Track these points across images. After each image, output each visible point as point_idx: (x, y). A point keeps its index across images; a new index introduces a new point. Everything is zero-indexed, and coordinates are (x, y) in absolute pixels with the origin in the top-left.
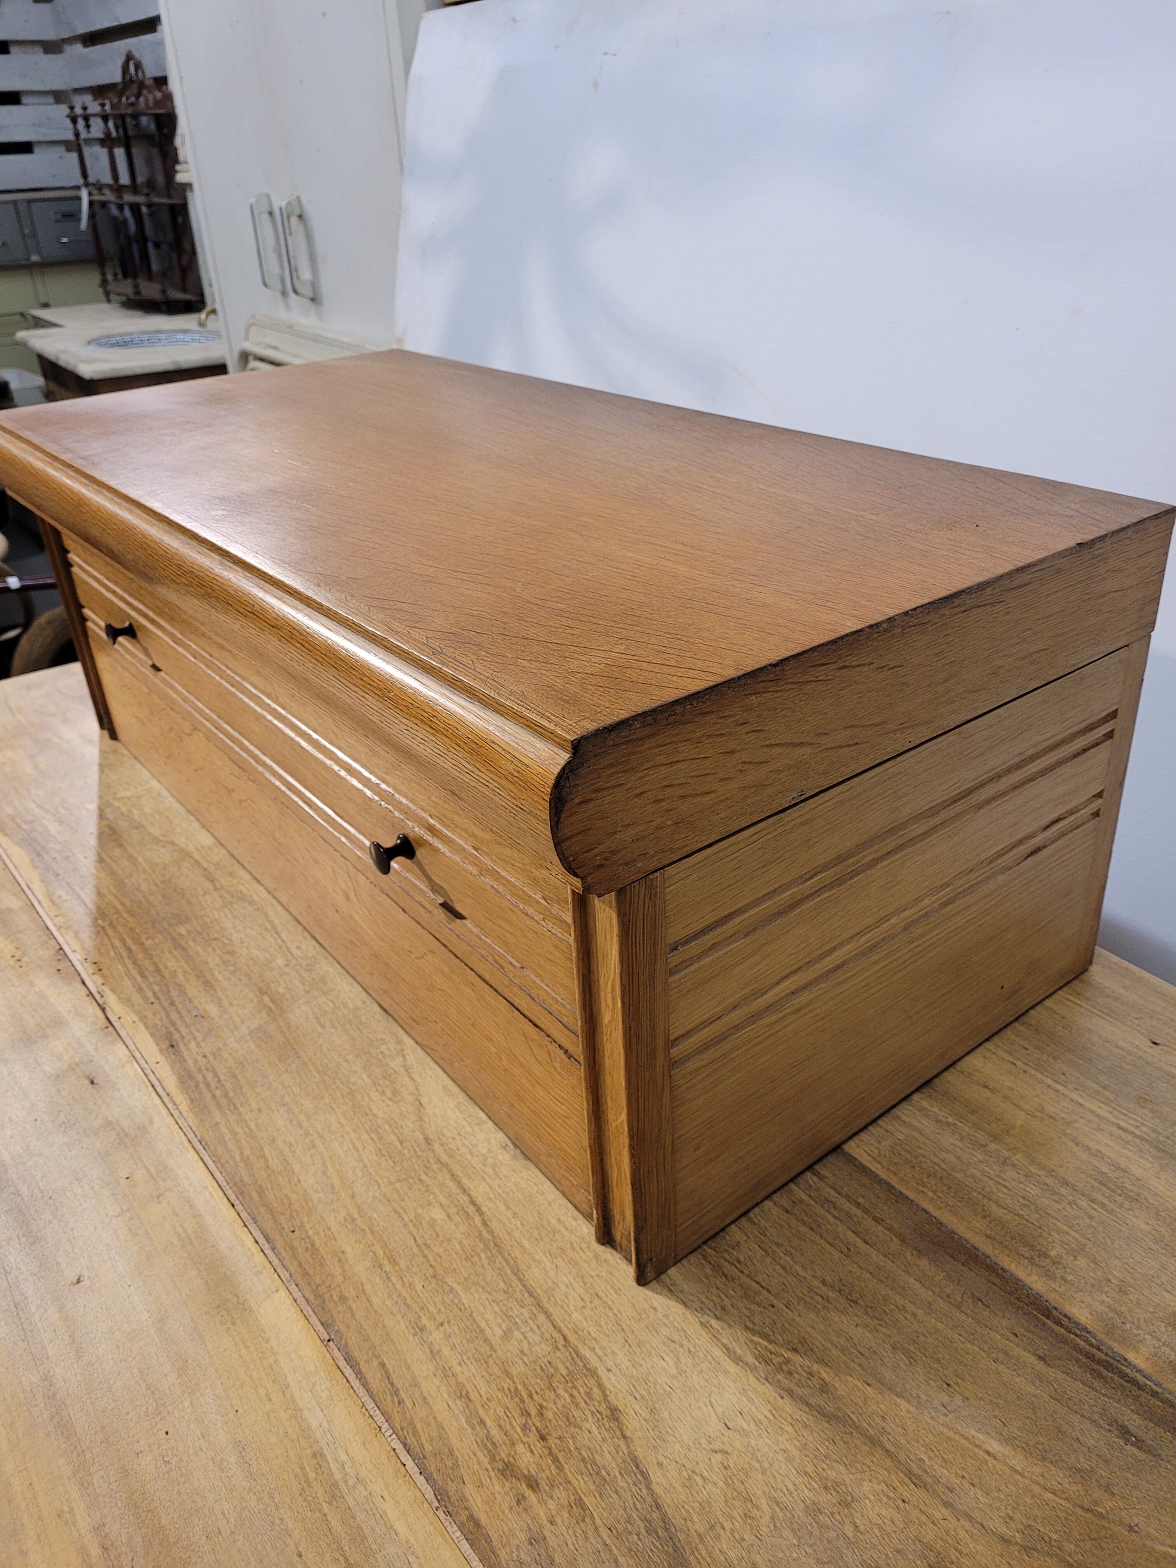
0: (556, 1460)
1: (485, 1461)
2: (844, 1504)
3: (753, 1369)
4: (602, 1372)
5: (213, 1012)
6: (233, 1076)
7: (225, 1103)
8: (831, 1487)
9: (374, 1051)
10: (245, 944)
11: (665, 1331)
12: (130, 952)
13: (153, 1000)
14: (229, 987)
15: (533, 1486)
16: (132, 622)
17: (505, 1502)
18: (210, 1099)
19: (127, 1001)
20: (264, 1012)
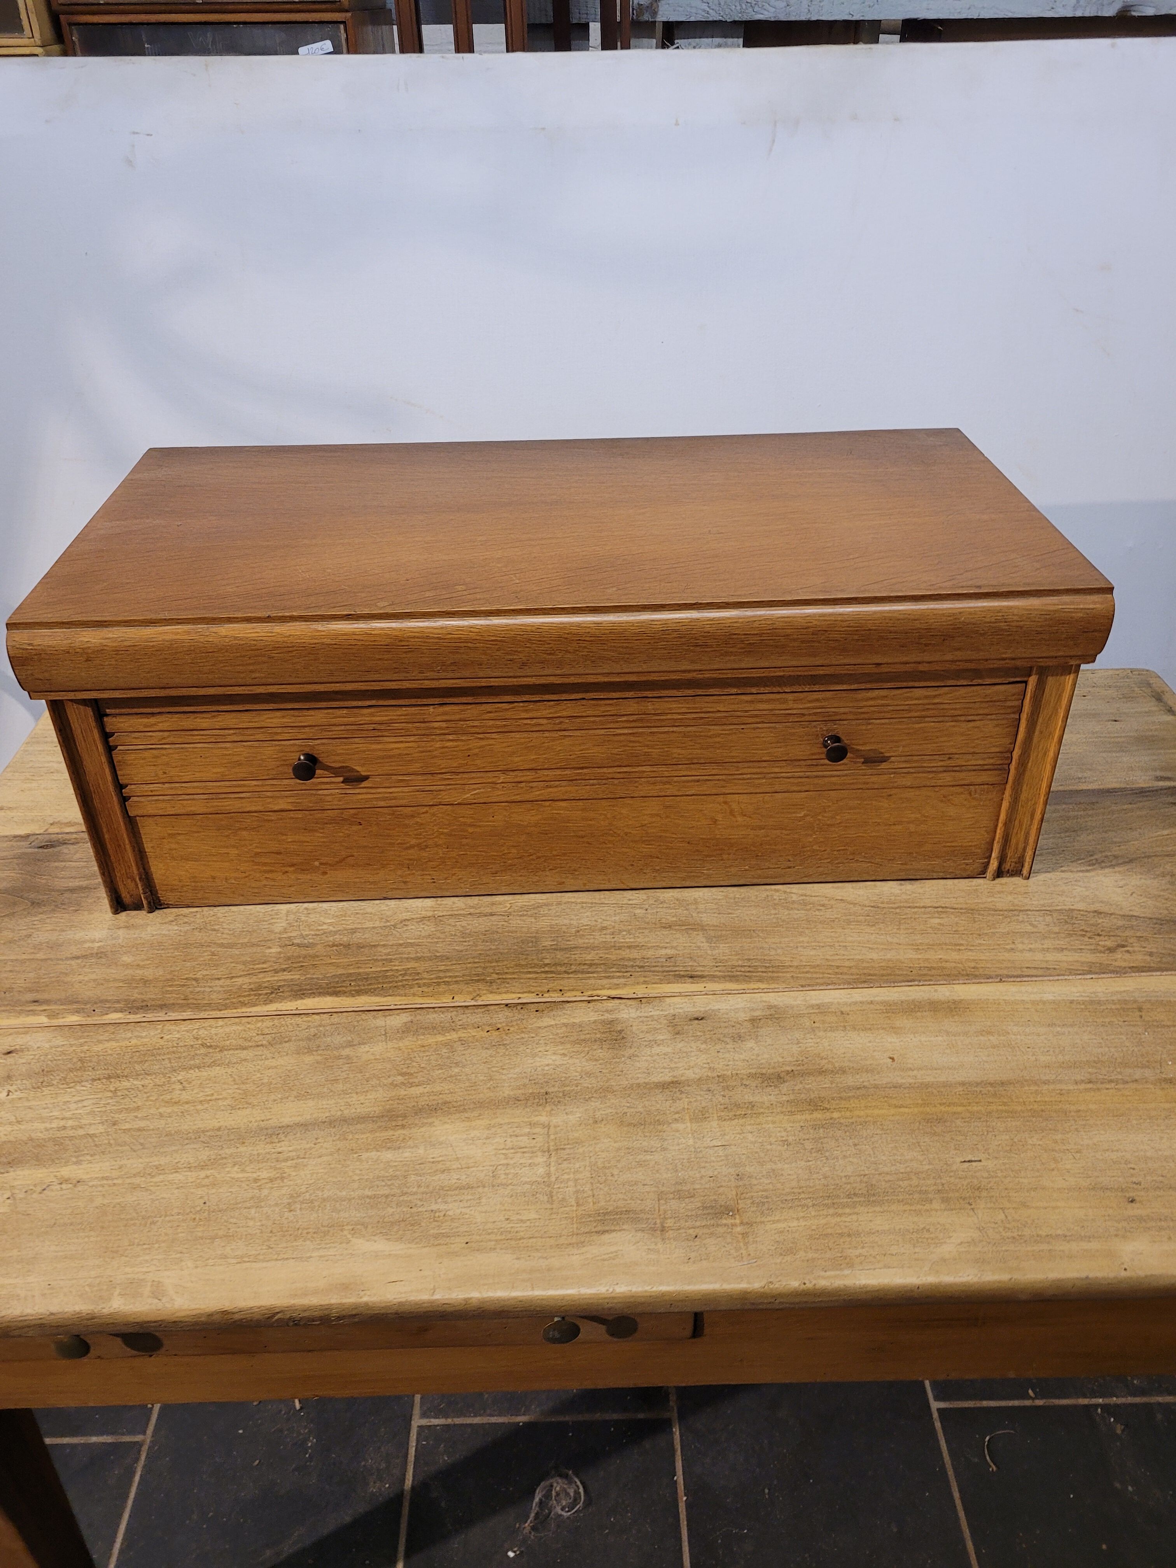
0: (1113, 936)
1: (1102, 955)
3: (1095, 869)
4: (1072, 907)
5: (669, 952)
6: (749, 960)
7: (774, 969)
8: (1163, 875)
9: (776, 902)
10: (600, 920)
11: (1059, 883)
12: (552, 972)
13: (629, 974)
14: (647, 939)
15: (1123, 946)
16: (310, 753)
17: (1127, 956)
18: (764, 974)
19: (617, 986)
20: (690, 932)
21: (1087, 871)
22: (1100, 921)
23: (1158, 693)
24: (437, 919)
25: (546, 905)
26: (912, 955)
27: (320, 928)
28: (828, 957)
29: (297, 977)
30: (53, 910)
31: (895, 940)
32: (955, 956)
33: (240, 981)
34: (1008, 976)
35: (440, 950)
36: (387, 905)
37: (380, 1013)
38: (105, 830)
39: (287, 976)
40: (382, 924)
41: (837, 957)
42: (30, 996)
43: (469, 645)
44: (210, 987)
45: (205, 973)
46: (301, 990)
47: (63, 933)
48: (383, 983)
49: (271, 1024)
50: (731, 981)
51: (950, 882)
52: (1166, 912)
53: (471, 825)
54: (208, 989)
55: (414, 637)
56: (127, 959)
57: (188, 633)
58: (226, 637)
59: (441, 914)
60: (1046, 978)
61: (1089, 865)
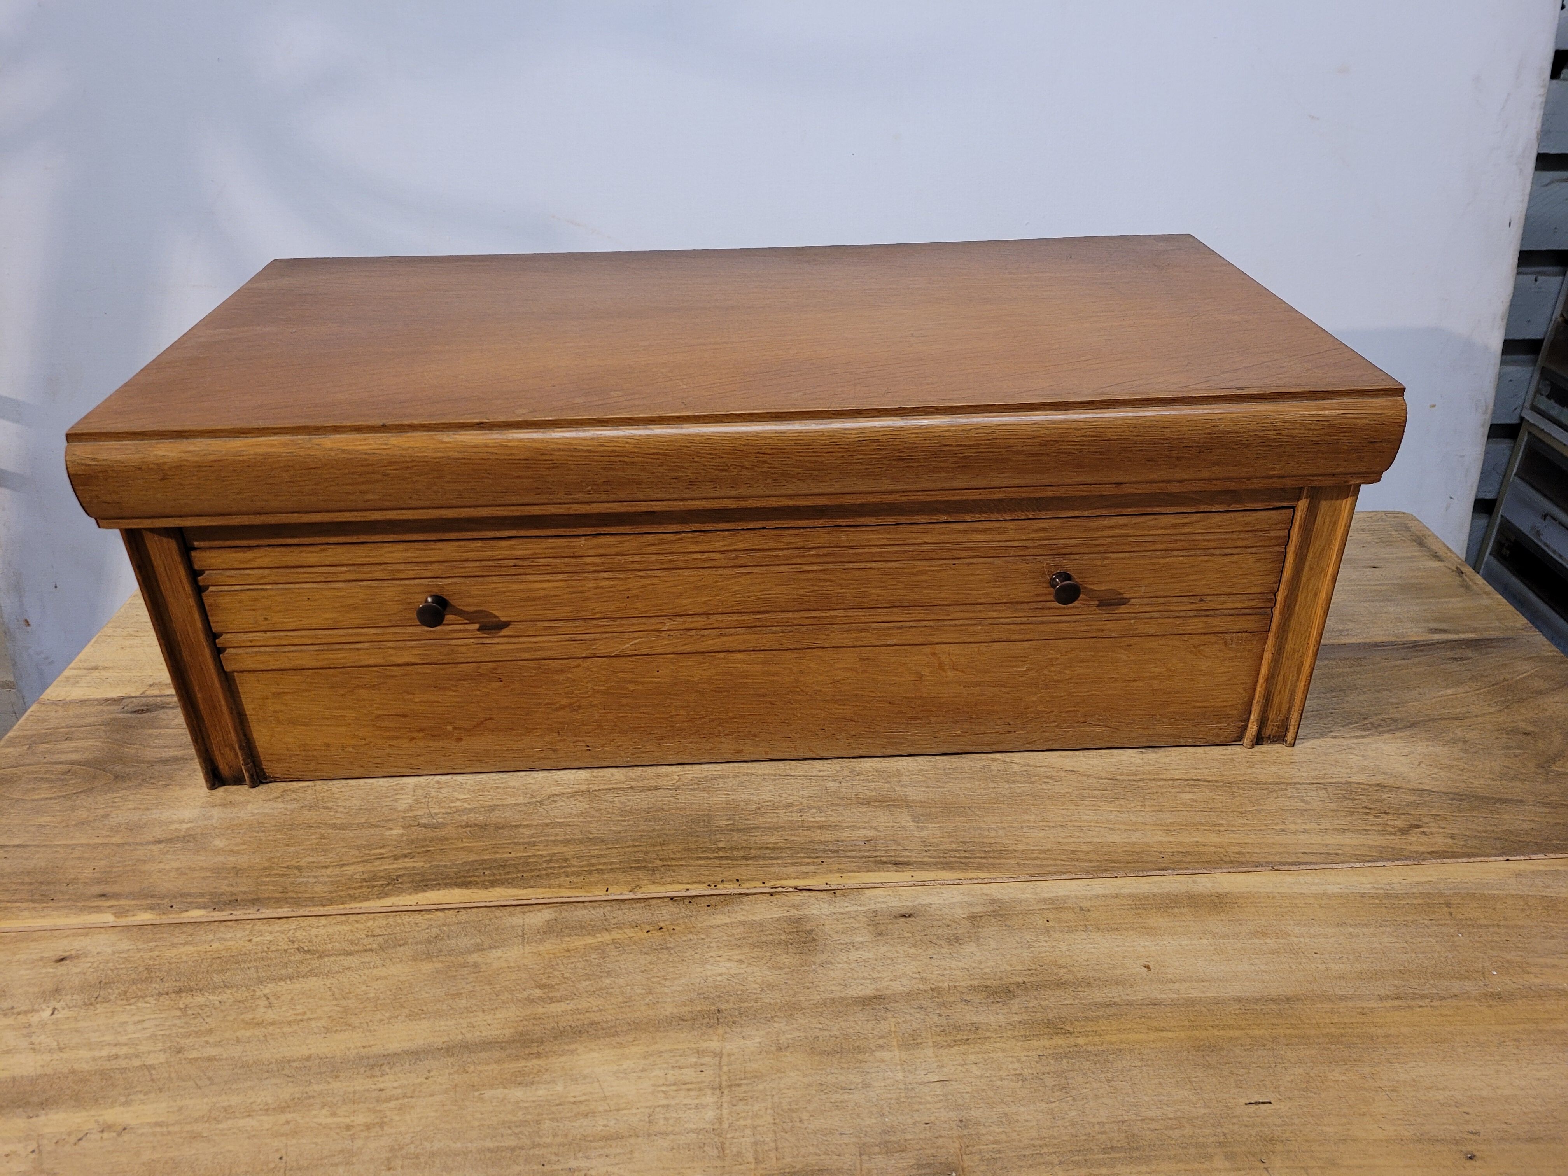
0: (1404, 814)
1: (1393, 837)
2: (1465, 742)
3: (1372, 735)
4: (1350, 780)
5: (869, 833)
6: (964, 843)
7: (996, 855)
8: (1454, 741)
9: (994, 773)
10: (784, 795)
11: (1331, 751)
12: (727, 858)
13: (819, 860)
14: (841, 818)
15: (1418, 827)
16: (439, 594)
17: (1423, 839)
18: (984, 861)
19: (806, 875)
20: (893, 809)
21: (1363, 737)
22: (1385, 796)
23: (1419, 537)
24: (591, 794)
25: (721, 777)
26: (1161, 837)
27: (452, 805)
28: (1061, 840)
29: (420, 864)
30: (140, 785)
31: (1140, 819)
32: (1214, 838)
33: (351, 869)
34: (1282, 864)
35: (594, 831)
36: (534, 778)
37: (518, 908)
38: (197, 689)
39: (409, 863)
40: (527, 800)
41: (1071, 840)
42: (97, 889)
43: (626, 459)
44: (315, 877)
45: (311, 859)
46: (423, 881)
47: (148, 813)
48: (524, 872)
49: (385, 922)
50: (943, 869)
51: (1200, 750)
52: (1463, 785)
53: (631, 682)
54: (312, 880)
55: (559, 450)
56: (219, 843)
57: (286, 445)
58: (331, 449)
59: (597, 788)
60: (1328, 866)
61: (1364, 730)
